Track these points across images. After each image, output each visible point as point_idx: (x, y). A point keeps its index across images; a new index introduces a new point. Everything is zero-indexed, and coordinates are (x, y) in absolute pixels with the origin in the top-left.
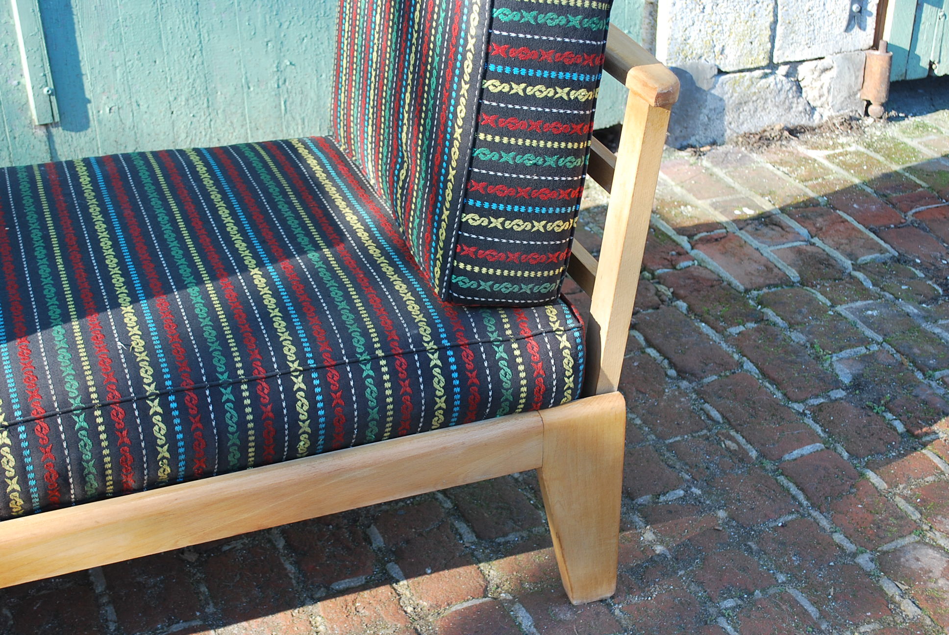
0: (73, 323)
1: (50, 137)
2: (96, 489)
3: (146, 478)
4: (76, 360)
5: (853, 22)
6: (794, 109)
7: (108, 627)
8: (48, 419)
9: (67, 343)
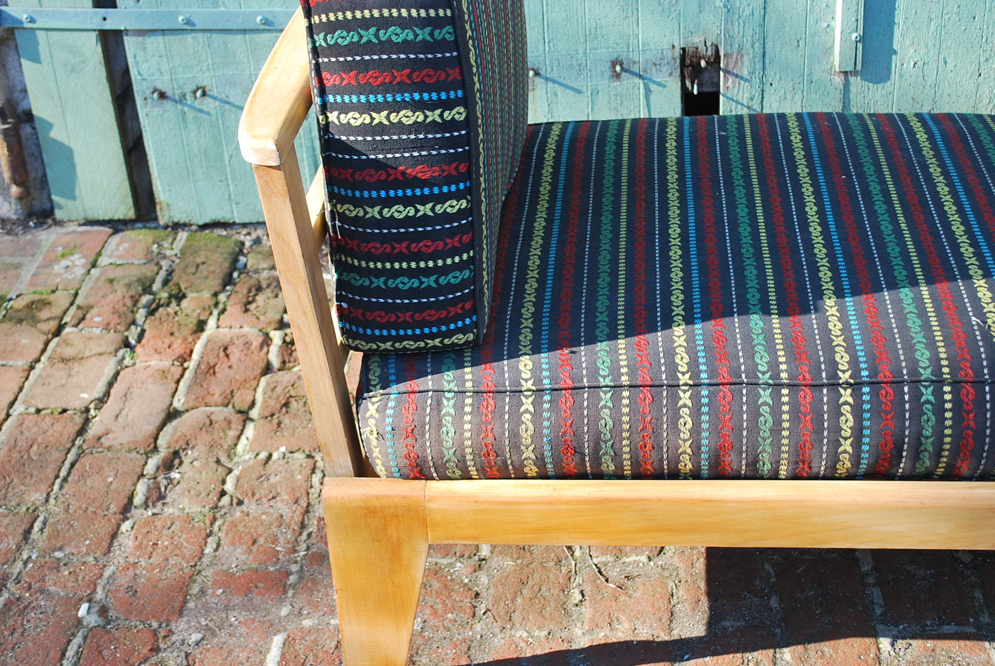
0: (922, 288)
1: (847, 85)
2: (927, 468)
3: (981, 467)
4: (926, 327)
7: (874, 610)
8: (894, 385)
9: (916, 308)
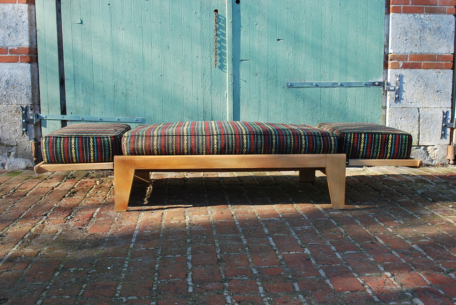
5: (443, 137)
6: (426, 159)
